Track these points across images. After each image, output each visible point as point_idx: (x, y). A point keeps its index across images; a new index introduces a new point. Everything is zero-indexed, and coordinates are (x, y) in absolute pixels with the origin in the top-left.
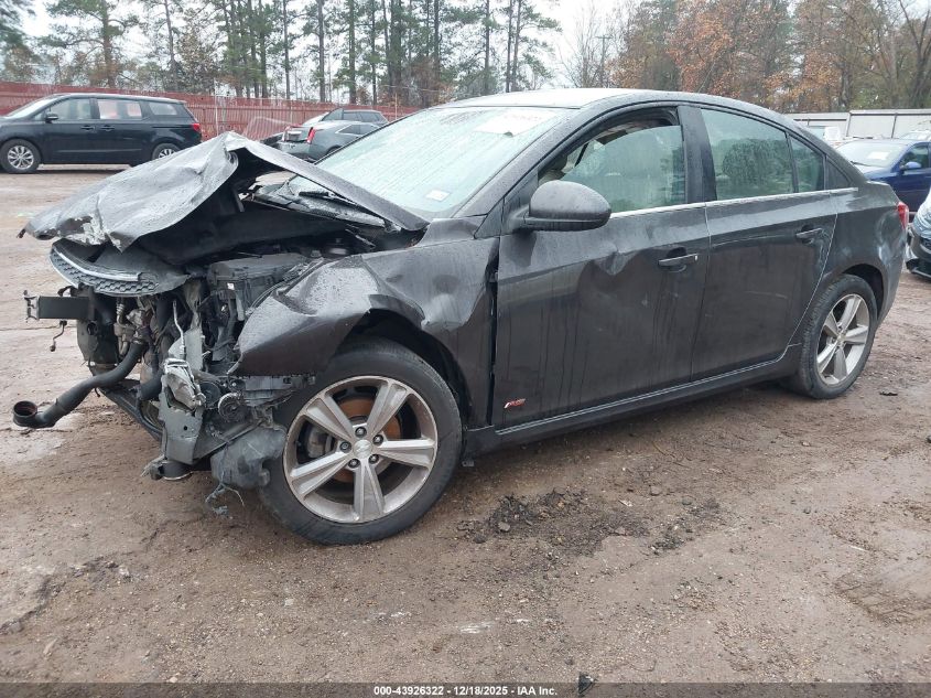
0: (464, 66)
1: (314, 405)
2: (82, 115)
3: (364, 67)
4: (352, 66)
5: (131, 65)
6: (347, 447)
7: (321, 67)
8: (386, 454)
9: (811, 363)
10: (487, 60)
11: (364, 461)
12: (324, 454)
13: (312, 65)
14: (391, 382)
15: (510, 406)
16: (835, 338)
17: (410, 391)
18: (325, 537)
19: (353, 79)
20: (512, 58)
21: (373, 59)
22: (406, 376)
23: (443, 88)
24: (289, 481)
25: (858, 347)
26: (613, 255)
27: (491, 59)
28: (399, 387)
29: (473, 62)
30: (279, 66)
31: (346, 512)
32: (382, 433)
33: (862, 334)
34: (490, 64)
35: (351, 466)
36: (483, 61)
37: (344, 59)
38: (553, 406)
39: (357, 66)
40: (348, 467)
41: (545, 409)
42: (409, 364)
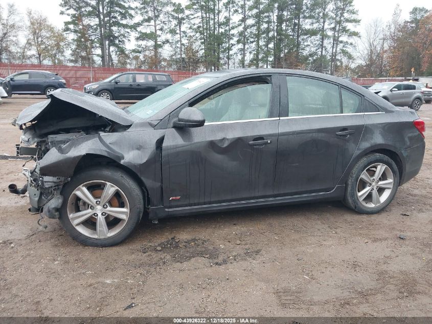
0: (311, 55)
1: (78, 190)
2: (131, 81)
3: (263, 57)
4: (258, 57)
5: (165, 60)
6: (92, 208)
7: (243, 58)
8: (108, 213)
9: (354, 195)
10: (322, 52)
11: (100, 215)
12: (85, 210)
13: (240, 57)
14: (108, 184)
15: (172, 199)
16: (371, 184)
17: (117, 188)
18: (85, 242)
19: (257, 62)
20: (334, 51)
21: (267, 54)
22: (115, 182)
23: (299, 66)
24: (70, 219)
25: (388, 190)
26: (224, 139)
27: (324, 52)
28: (113, 186)
29: (315, 53)
30: (225, 58)
31: (94, 234)
32: (107, 204)
33: (389, 183)
34: (323, 54)
35: (95, 215)
36: (320, 53)
37: (254, 54)
38: (196, 201)
39: (260, 57)
40: (93, 216)
41: (191, 202)
42: (115, 177)
